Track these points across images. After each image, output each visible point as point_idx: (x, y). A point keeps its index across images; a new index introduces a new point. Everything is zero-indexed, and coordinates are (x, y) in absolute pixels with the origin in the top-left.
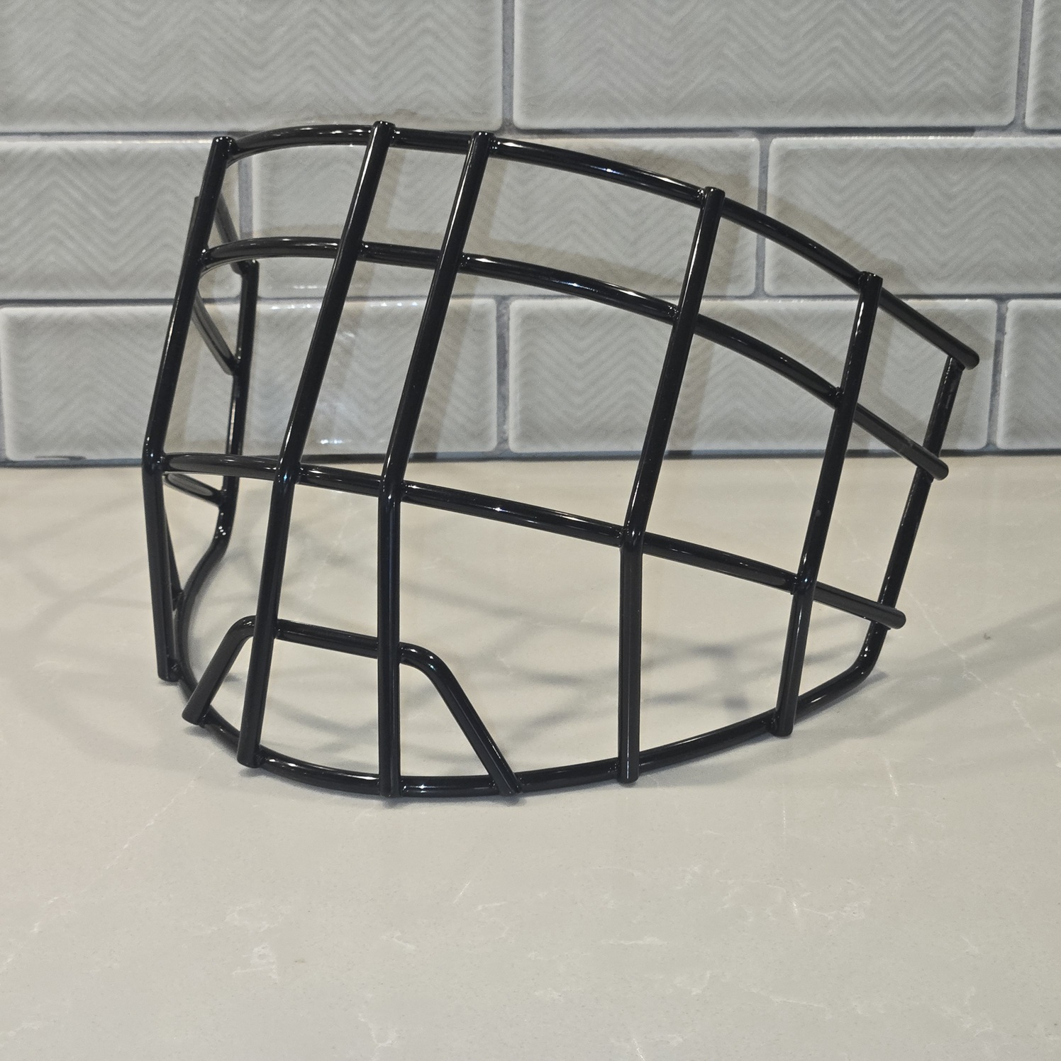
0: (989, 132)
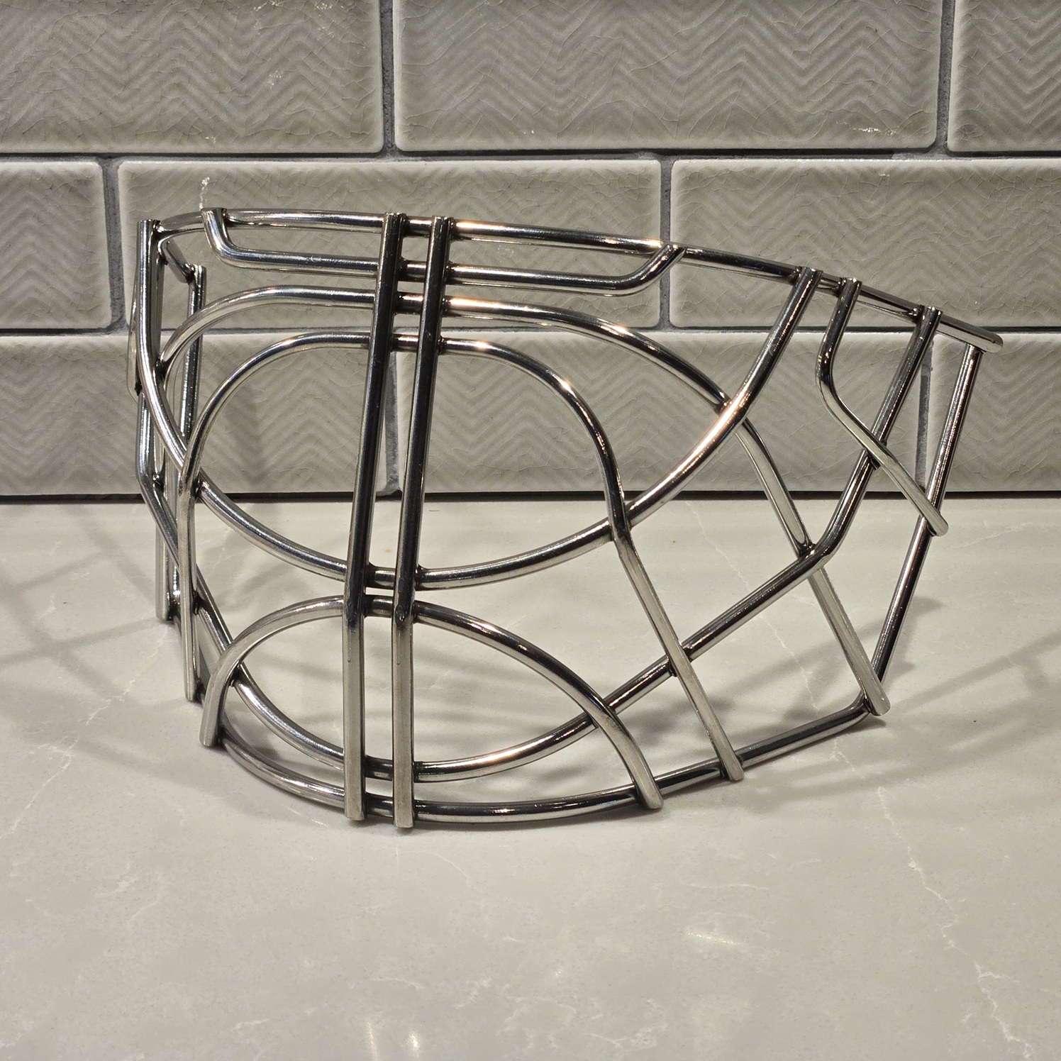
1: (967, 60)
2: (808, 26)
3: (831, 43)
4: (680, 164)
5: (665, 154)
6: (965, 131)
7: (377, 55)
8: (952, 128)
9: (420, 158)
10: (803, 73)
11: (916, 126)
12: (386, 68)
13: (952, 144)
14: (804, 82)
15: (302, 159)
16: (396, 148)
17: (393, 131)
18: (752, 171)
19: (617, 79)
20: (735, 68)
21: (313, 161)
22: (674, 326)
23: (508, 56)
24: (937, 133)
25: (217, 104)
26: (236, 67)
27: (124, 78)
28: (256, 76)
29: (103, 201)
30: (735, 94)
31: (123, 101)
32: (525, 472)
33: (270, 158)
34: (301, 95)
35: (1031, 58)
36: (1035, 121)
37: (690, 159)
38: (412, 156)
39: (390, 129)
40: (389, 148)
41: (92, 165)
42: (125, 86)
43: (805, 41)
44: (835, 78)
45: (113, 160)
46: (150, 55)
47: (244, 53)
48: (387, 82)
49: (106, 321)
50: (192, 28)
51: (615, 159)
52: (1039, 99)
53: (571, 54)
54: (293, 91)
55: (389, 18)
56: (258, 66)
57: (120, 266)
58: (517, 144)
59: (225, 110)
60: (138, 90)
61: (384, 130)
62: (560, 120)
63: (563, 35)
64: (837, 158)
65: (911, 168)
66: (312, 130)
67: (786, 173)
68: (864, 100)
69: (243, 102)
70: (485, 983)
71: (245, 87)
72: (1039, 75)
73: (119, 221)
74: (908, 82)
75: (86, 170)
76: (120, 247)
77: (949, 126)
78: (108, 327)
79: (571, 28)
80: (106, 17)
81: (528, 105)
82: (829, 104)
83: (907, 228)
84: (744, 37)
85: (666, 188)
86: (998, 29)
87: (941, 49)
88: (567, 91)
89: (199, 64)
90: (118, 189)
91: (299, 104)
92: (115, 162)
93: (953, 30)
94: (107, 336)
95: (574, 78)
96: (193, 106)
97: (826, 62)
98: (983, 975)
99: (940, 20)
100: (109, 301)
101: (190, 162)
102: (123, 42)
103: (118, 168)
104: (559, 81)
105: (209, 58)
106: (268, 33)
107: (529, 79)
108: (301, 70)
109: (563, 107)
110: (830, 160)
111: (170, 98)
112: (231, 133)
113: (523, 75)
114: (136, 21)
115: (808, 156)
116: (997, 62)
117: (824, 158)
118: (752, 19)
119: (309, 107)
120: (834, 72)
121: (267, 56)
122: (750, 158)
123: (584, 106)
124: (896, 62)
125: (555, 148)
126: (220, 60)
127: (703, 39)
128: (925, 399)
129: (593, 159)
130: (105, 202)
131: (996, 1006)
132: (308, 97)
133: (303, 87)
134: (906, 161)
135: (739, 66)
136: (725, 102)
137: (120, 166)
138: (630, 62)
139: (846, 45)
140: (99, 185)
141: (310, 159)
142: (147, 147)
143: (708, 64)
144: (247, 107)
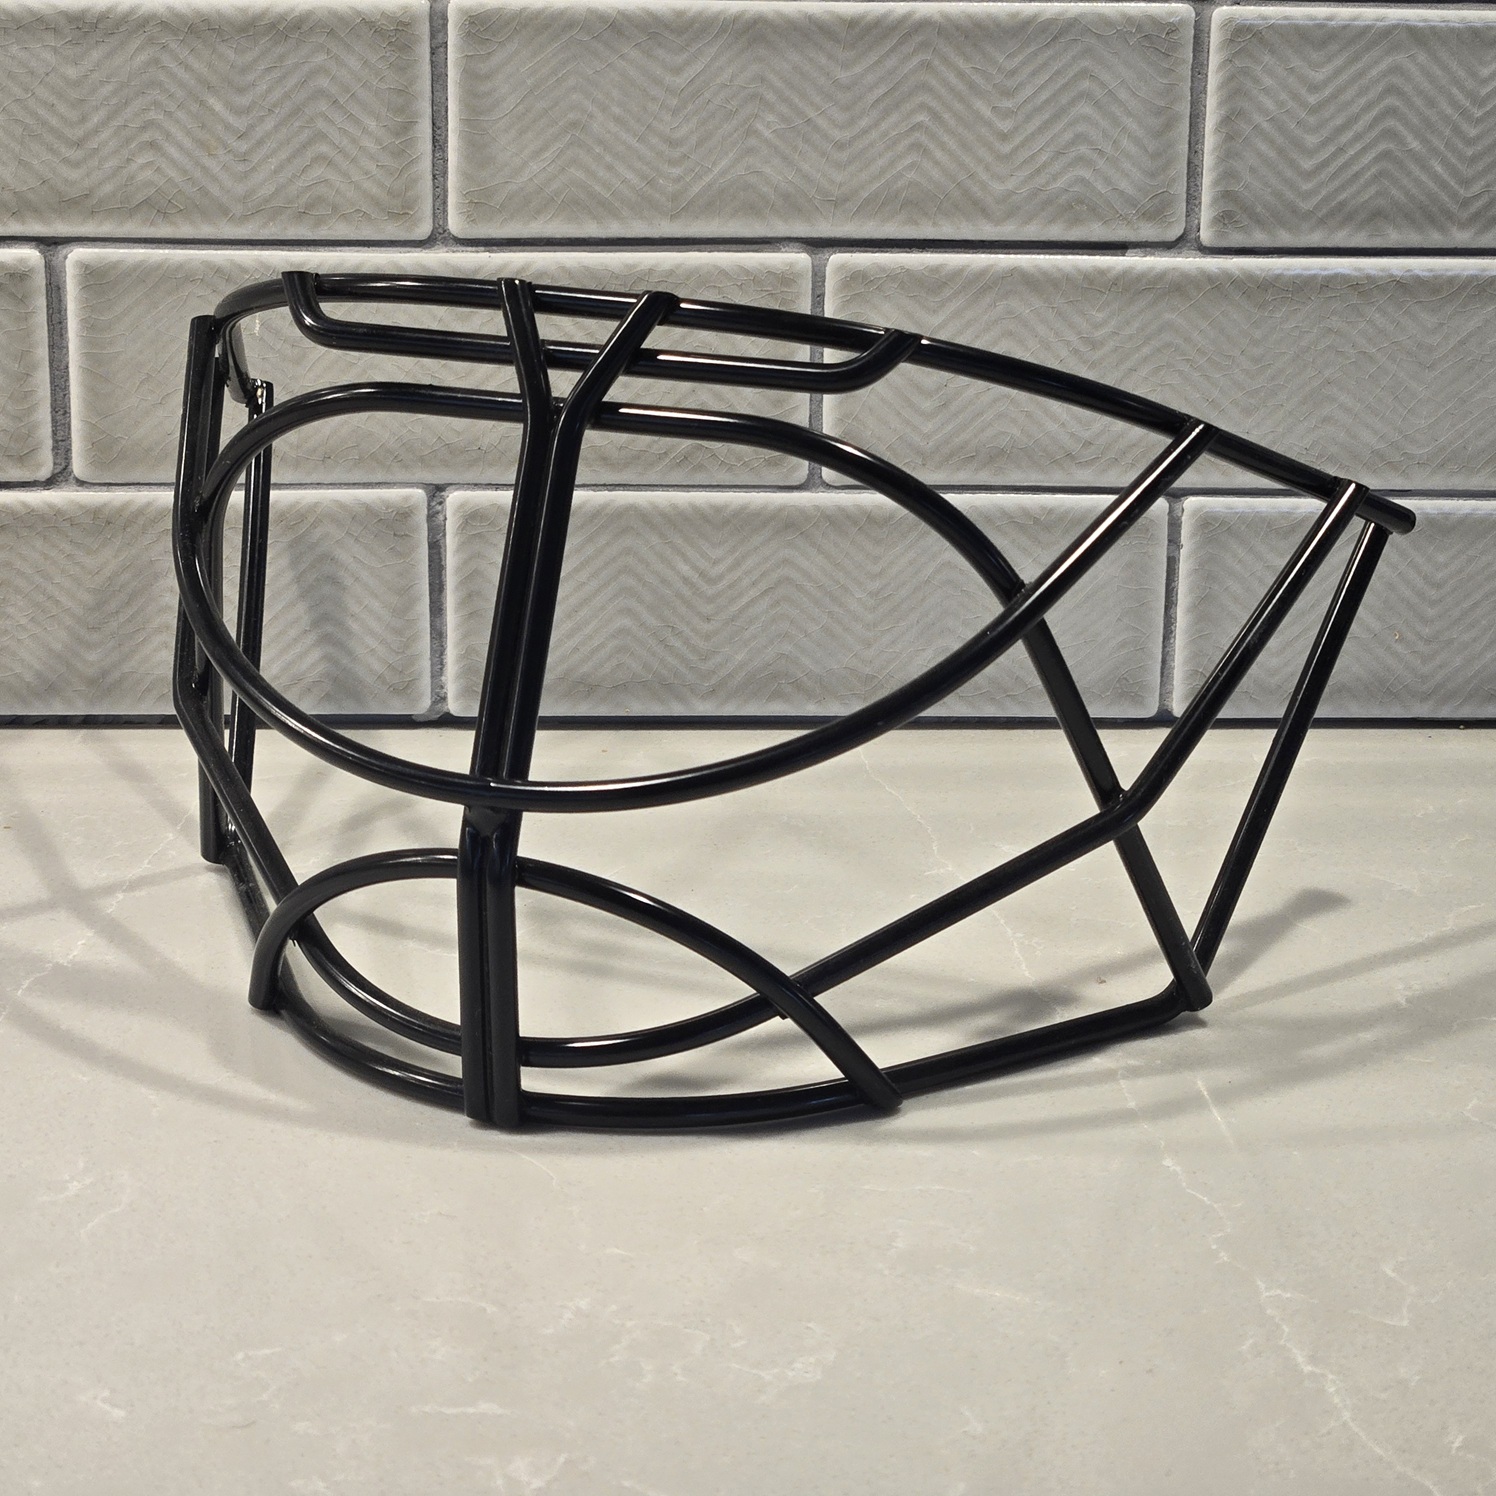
0: (1148, 249)
1: (1226, 121)
2: (1013, 73)
3: (1044, 96)
4: (837, 258)
5: (817, 245)
6: (1224, 219)
7: (425, 107)
8: (1206, 214)
9: (482, 248)
10: (1004, 137)
11: (1157, 212)
12: (438, 124)
13: (1206, 236)
14: (1006, 148)
15: (321, 249)
16: (450, 233)
17: (445, 211)
18: (935, 270)
19: (752, 142)
20: (913, 129)
21: (336, 251)
22: (828, 485)
23: (604, 109)
24: (1186, 222)
25: (205, 169)
26: (231, 119)
27: (79, 132)
28: (259, 132)
29: (45, 304)
30: (912, 166)
31: (76, 165)
32: (622, 688)
33: (275, 247)
34: (319, 158)
35: (1312, 120)
36: (1317, 207)
37: (852, 252)
38: (472, 246)
39: (441, 208)
40: (440, 234)
41: (31, 255)
42: (78, 144)
43: (1008, 94)
44: (1047, 144)
45: (59, 247)
46: (114, 101)
47: (244, 101)
48: (439, 144)
49: (44, 473)
50: (172, 65)
51: (748, 251)
52: (1324, 175)
53: (690, 107)
54: (310, 154)
55: (442, 56)
56: (262, 119)
57: (66, 395)
58: (615, 230)
59: (214, 179)
60: (96, 150)
61: (434, 210)
62: (674, 197)
63: (680, 81)
64: (1052, 254)
65: (1151, 269)
66: (335, 208)
67: (983, 273)
68: (1086, 174)
69: (241, 168)
70: (583, 1304)
71: (243, 146)
72: (1324, 144)
73: (67, 332)
74: (1147, 151)
75: (22, 261)
76: (67, 367)
77: (1202, 213)
78: (48, 479)
79: (691, 72)
80: (55, 50)
81: (630, 175)
82: (1040, 180)
83: (1146, 350)
84: (924, 87)
85: (818, 293)
86: (1268, 81)
87: (1191, 108)
88: (685, 157)
89: (180, 115)
90: (65, 288)
91: (317, 172)
92: (62, 250)
93: (1206, 81)
94: (46, 493)
95: (694, 139)
96: (172, 173)
97: (1037, 122)
98: (1267, 1294)
99: (1190, 67)
100: (49, 443)
101: (167, 251)
102: (76, 84)
103: (66, 257)
104: (673, 143)
105: (194, 107)
106: (276, 74)
107: (633, 142)
108: (320, 124)
109: (678, 179)
110: (1042, 256)
111: (141, 161)
112: (224, 211)
113: (624, 135)
114: (96, 55)
115: (1012, 251)
116: (1265, 125)
117: (1034, 254)
118: (936, 62)
119: (332, 176)
120: (1048, 135)
121: (275, 106)
122: (932, 252)
123: (707, 179)
124: (1129, 122)
125: (665, 236)
126: (211, 110)
127: (871, 89)
128: (1174, 588)
129: (718, 251)
130: (47, 306)
131: (1287, 1330)
132: (330, 163)
133: (324, 148)
134: (1144, 259)
135: (918, 126)
136: (900, 175)
137: (69, 256)
138: (771, 118)
139: (1064, 100)
140: (40, 280)
141: (331, 248)
142: (106, 229)
143: (876, 124)
144: (245, 175)
